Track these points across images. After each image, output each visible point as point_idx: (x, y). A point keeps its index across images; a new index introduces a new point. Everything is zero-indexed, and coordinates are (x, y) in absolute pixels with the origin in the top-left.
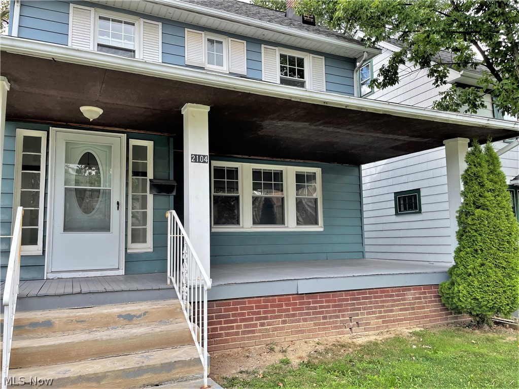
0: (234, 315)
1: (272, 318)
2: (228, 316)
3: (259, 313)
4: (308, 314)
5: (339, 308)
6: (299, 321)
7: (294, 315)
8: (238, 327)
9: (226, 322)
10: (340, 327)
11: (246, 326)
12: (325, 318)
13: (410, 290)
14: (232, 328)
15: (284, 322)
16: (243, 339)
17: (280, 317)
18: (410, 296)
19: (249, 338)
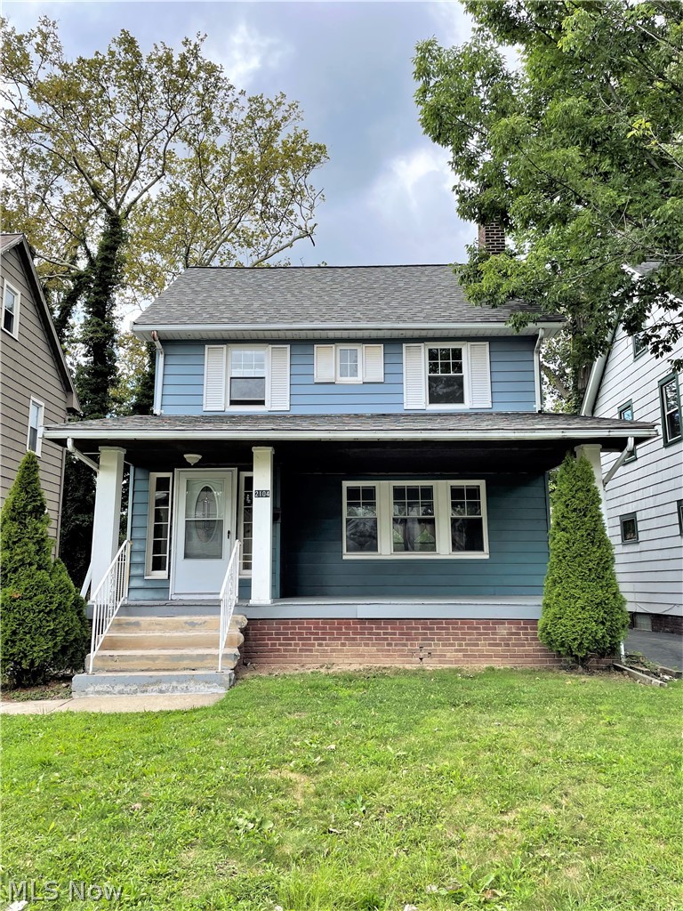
0: (292, 634)
1: (330, 639)
2: (287, 634)
3: (317, 634)
4: (371, 639)
5: (407, 636)
6: (359, 645)
7: (354, 639)
8: (296, 645)
9: (284, 639)
10: (407, 656)
11: (303, 645)
12: (389, 645)
13: (504, 624)
14: (290, 645)
15: (343, 645)
16: (300, 656)
17: (339, 639)
18: (503, 631)
19: (307, 656)
